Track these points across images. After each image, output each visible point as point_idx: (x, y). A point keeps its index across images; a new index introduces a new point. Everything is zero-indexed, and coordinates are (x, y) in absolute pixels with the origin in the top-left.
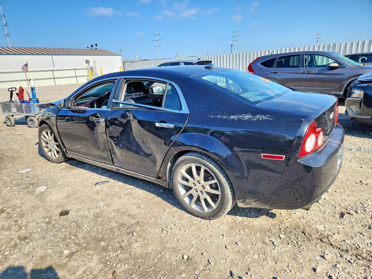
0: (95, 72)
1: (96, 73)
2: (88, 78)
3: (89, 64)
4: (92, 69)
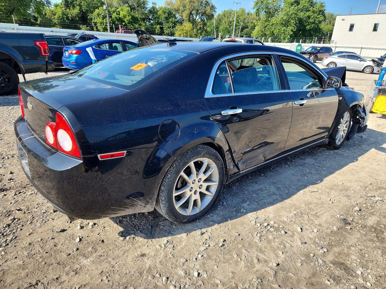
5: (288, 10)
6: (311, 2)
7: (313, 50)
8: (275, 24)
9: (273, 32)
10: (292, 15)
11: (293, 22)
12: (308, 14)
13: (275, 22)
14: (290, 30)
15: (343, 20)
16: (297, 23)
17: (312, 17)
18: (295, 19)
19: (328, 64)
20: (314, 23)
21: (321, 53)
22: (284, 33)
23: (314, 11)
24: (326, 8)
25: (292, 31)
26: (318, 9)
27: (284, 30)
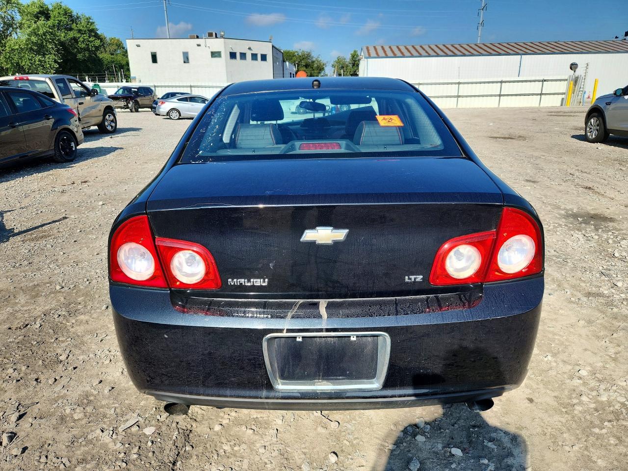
0: (582, 86)
1: (581, 89)
2: (563, 99)
3: (575, 71)
4: (576, 80)
5: (34, 26)
6: (69, 15)
7: (126, 92)
8: (17, 49)
9: (18, 64)
10: (44, 34)
11: (52, 48)
12: (71, 34)
13: (17, 47)
14: (51, 61)
15: (138, 46)
16: (59, 49)
17: (81, 39)
18: (54, 43)
19: (168, 112)
20: (87, 49)
21: (141, 96)
22: (43, 66)
23: (81, 30)
24: (97, 27)
25: (55, 62)
26: (86, 27)
27: (40, 61)
